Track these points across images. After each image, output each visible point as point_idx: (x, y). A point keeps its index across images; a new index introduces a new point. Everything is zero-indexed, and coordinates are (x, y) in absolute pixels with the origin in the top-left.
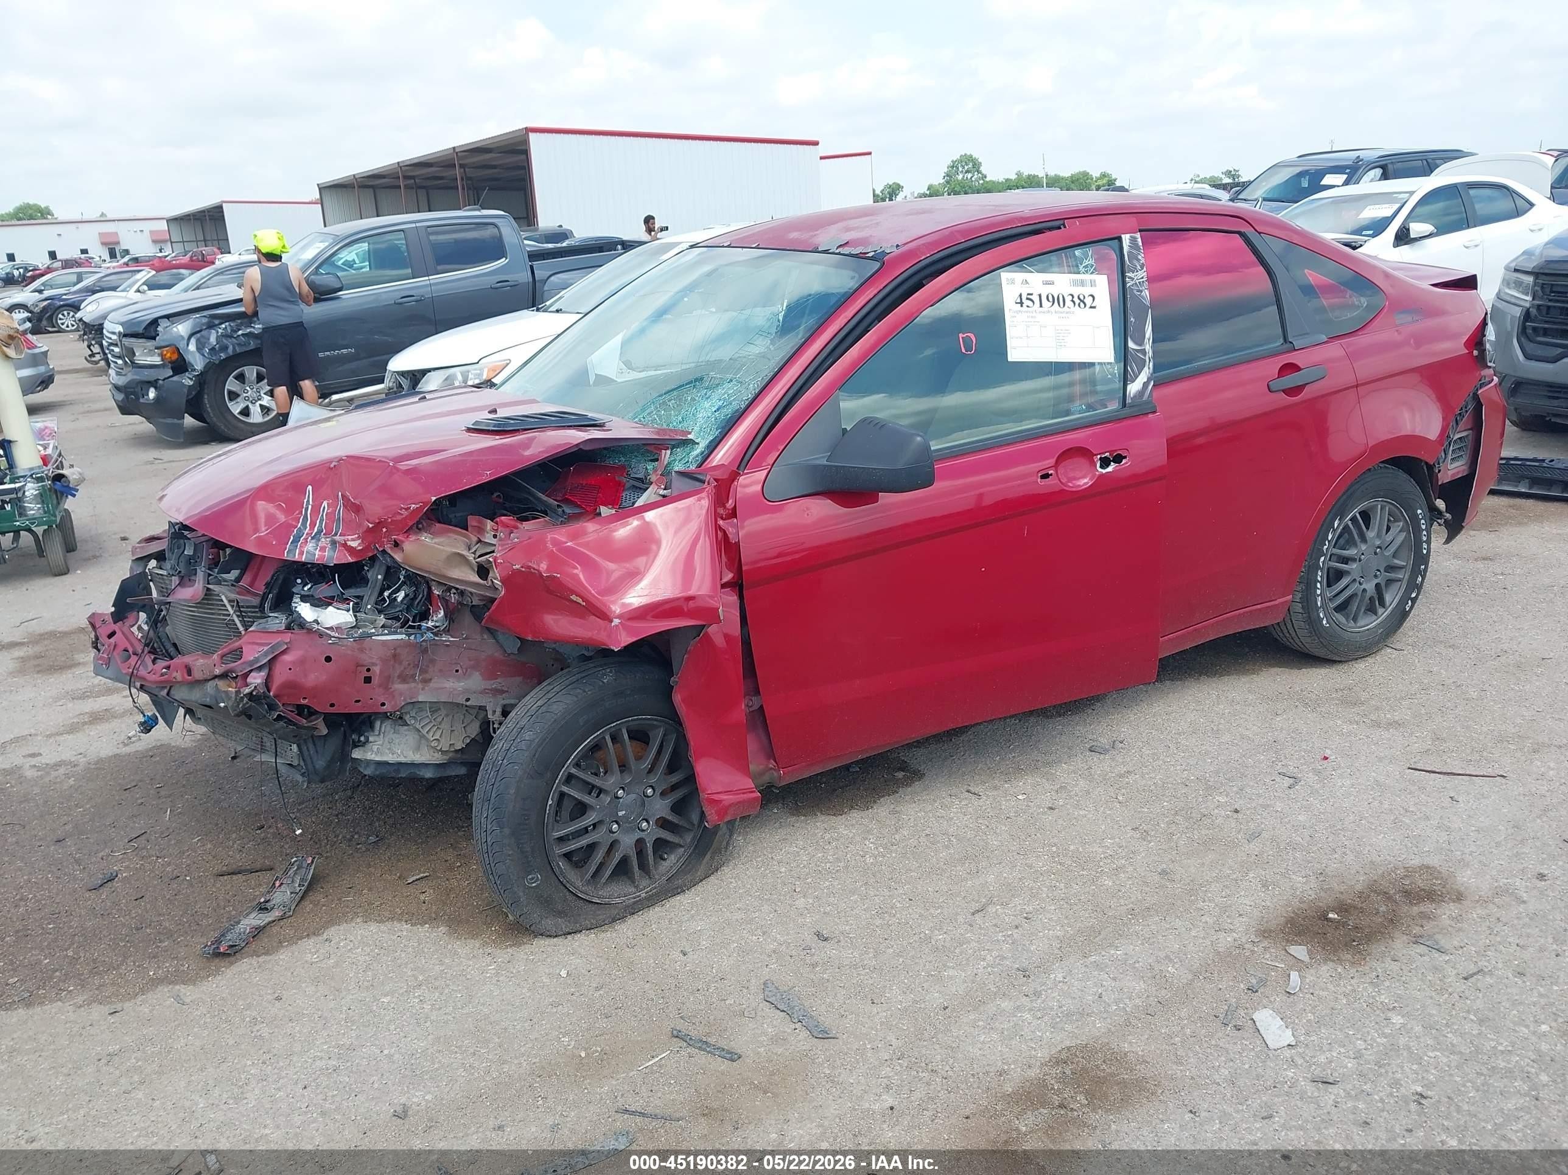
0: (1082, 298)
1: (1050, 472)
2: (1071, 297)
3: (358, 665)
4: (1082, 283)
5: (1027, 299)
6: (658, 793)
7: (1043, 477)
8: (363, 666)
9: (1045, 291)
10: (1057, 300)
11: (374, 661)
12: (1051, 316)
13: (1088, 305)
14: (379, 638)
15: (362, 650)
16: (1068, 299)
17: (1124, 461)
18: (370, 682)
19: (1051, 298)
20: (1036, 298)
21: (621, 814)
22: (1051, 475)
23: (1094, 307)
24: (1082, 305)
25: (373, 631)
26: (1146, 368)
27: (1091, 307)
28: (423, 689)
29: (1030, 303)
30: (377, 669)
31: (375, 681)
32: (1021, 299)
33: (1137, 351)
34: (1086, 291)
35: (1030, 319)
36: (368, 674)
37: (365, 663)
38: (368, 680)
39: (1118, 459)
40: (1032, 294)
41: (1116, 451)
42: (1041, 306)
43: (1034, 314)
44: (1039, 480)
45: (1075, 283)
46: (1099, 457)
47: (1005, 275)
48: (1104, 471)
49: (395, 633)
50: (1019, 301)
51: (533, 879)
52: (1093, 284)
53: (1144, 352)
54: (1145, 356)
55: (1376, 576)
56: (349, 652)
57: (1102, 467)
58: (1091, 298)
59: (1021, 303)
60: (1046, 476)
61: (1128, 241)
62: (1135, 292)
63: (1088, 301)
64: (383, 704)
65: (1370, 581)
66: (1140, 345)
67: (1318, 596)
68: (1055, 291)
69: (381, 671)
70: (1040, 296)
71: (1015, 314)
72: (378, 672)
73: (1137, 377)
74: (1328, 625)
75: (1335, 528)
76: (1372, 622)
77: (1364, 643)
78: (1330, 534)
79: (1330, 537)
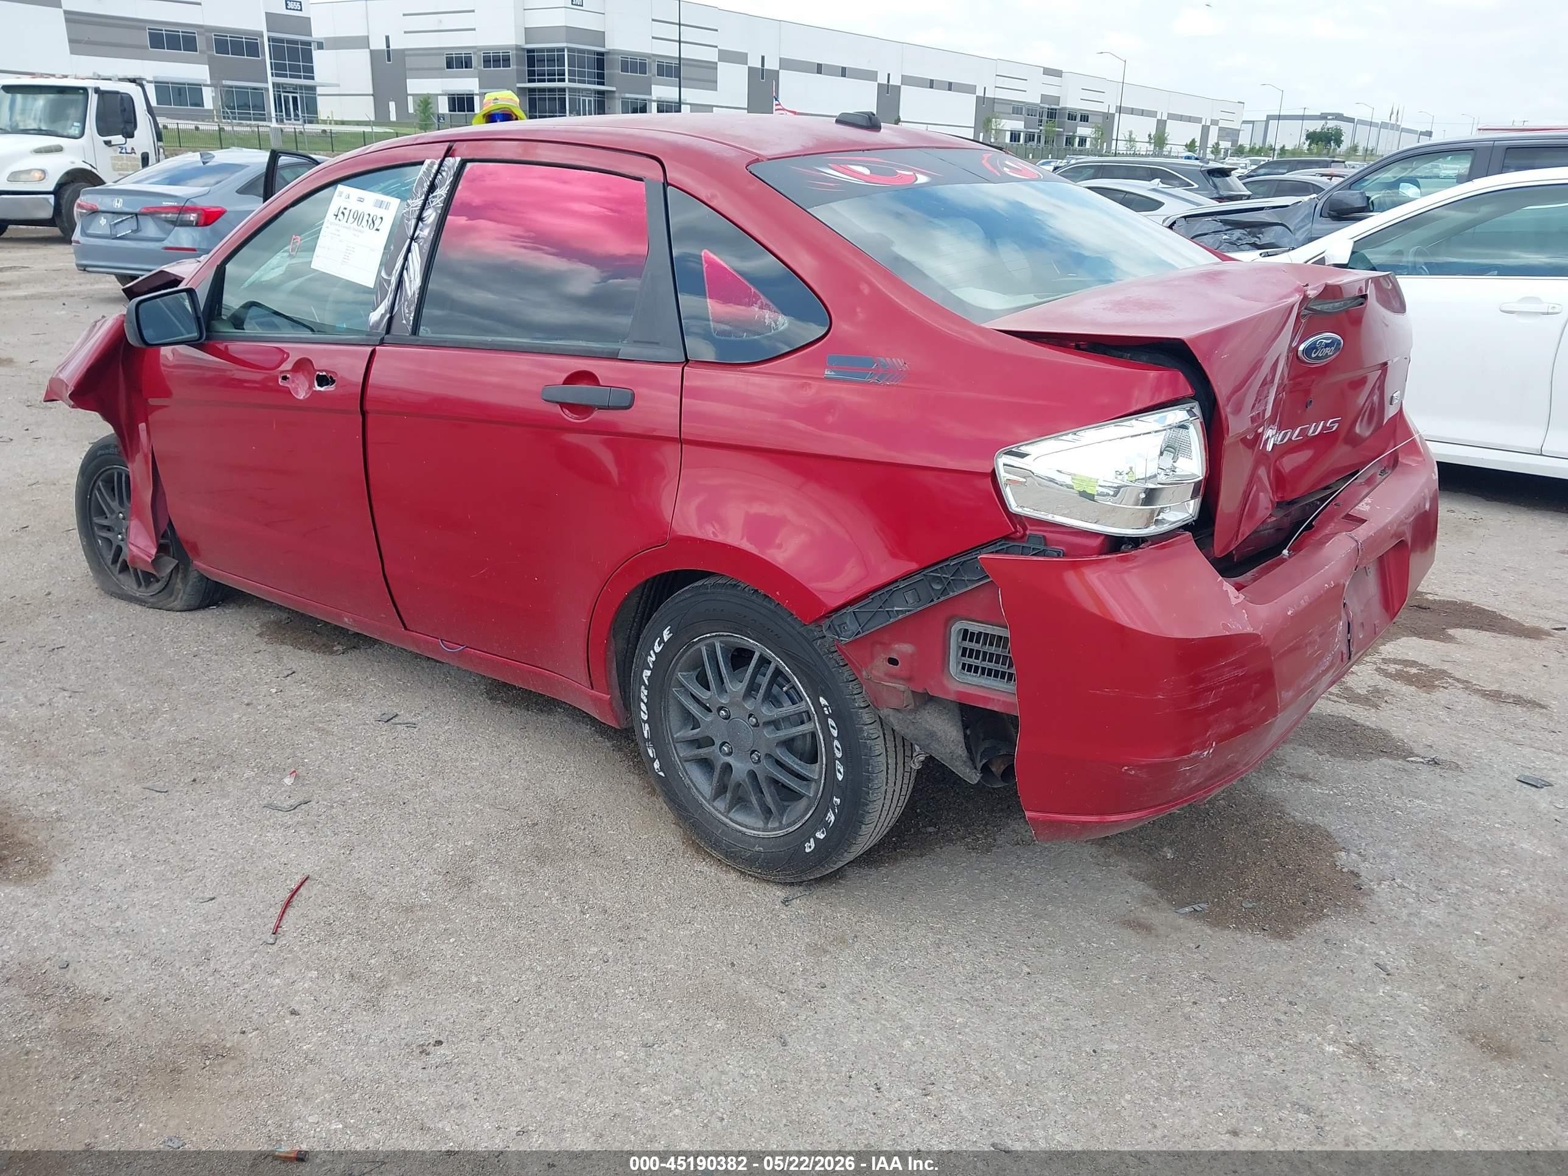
0: (375, 218)
1: (288, 376)
4: (381, 205)
5: (342, 213)
7: (283, 378)
9: (355, 207)
10: (358, 218)
12: (349, 232)
13: (376, 227)
16: (365, 219)
19: (355, 215)
20: (347, 213)
21: (123, 530)
22: (288, 378)
23: (379, 230)
24: (372, 226)
26: (387, 300)
29: (342, 217)
32: (338, 212)
35: (337, 233)
40: (346, 209)
42: (347, 221)
43: (340, 228)
44: (280, 380)
45: (376, 203)
46: (318, 373)
47: (339, 189)
48: (318, 389)
52: (387, 206)
53: (389, 282)
54: (389, 287)
55: (750, 758)
57: (319, 384)
58: (380, 221)
59: (337, 216)
61: (426, 166)
63: (377, 223)
65: (741, 759)
66: (389, 275)
68: (361, 208)
70: (350, 211)
73: (378, 306)
74: (662, 774)
75: (666, 640)
76: (754, 829)
77: (725, 844)
78: (656, 644)
79: (657, 649)
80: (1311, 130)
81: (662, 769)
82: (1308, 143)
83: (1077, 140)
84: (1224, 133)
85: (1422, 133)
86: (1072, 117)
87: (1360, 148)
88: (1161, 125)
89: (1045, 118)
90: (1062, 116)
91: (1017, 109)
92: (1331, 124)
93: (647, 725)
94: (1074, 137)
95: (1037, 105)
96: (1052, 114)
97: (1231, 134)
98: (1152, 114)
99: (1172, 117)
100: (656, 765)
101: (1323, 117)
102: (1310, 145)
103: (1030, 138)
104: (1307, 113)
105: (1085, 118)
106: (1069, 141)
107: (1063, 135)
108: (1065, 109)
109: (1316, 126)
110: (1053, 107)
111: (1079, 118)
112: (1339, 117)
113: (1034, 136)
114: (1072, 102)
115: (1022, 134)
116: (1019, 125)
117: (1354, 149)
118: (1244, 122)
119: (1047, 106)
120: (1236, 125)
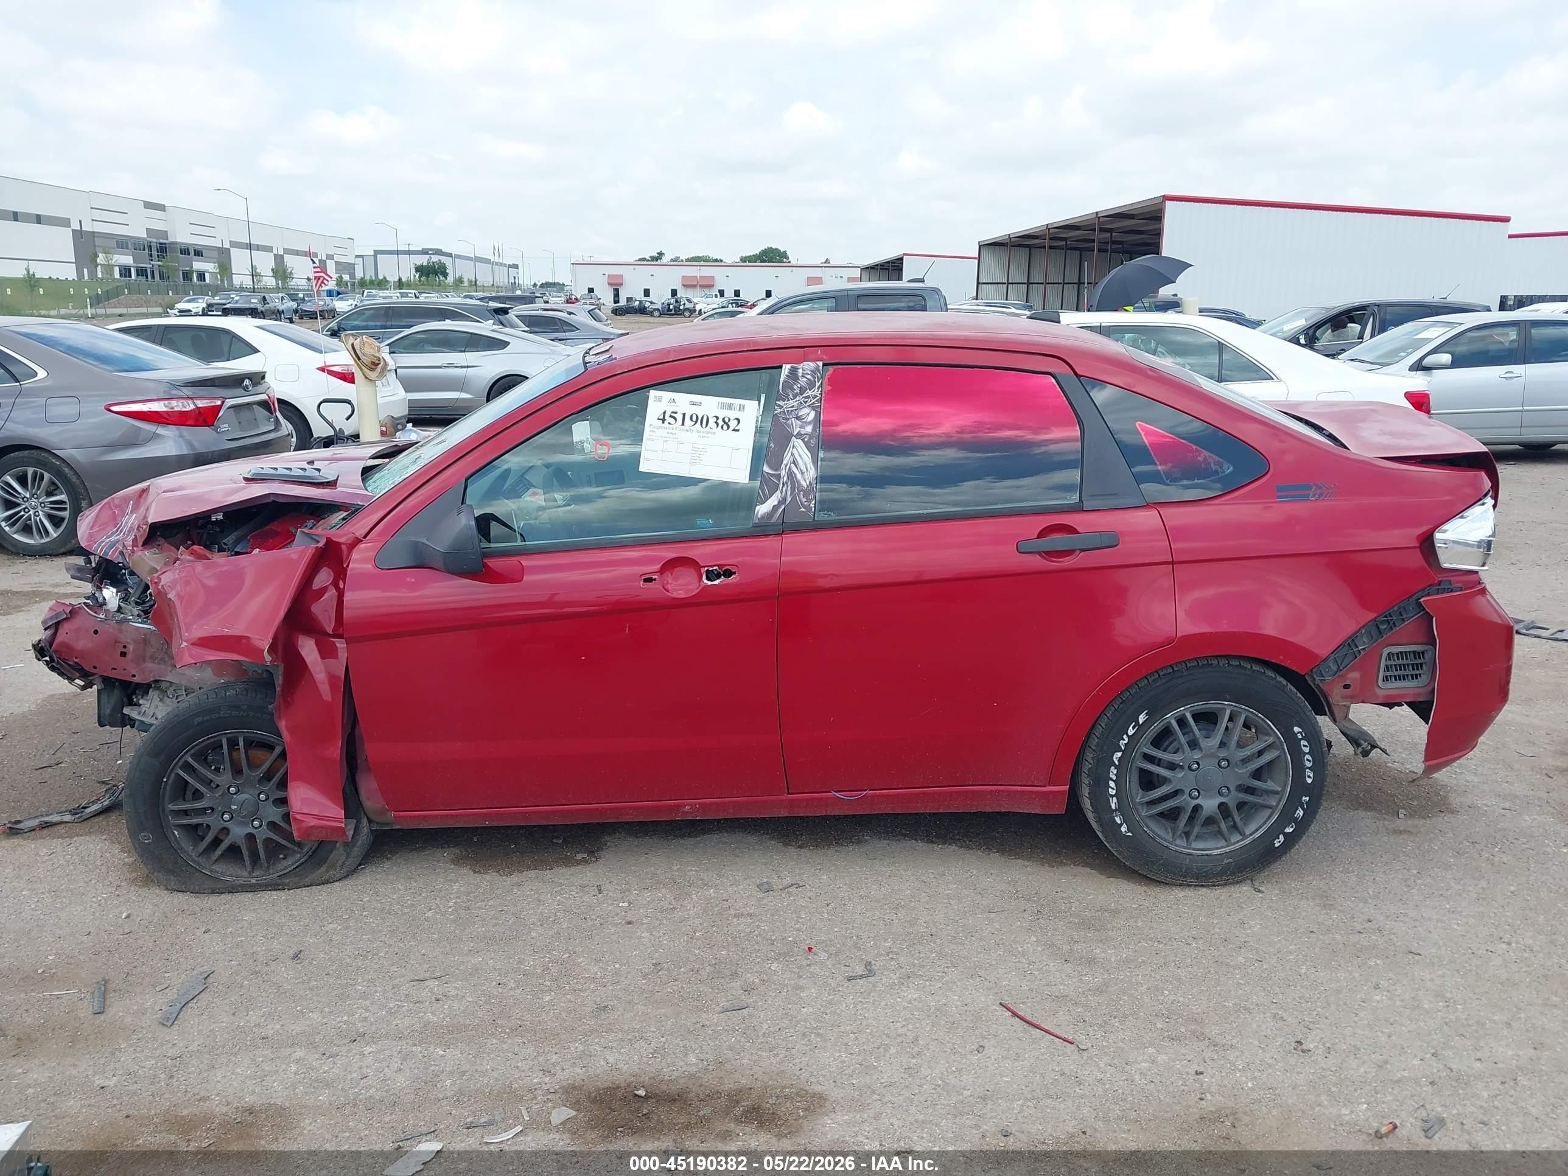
0: (727, 420)
1: (654, 577)
2: (715, 419)
3: (116, 642)
4: (731, 407)
5: (671, 416)
6: (271, 799)
7: (646, 580)
8: (119, 642)
9: (690, 411)
10: (701, 421)
11: (129, 641)
12: (692, 434)
13: (731, 428)
14: (134, 624)
15: (121, 631)
16: (712, 421)
17: (734, 576)
18: (125, 657)
19: (694, 418)
20: (679, 417)
21: (234, 807)
22: (655, 579)
23: (738, 430)
24: (725, 427)
25: (131, 617)
26: (779, 492)
27: (734, 430)
28: (171, 671)
29: (672, 421)
30: (131, 647)
31: (129, 656)
32: (664, 416)
33: (772, 475)
34: (732, 414)
35: (671, 436)
36: (124, 650)
37: (122, 641)
38: (123, 654)
39: (728, 573)
40: (676, 413)
41: (725, 565)
42: (683, 424)
43: (674, 431)
44: (642, 583)
45: (723, 406)
46: (706, 569)
47: (653, 394)
48: (709, 583)
49: (145, 623)
50: (661, 417)
51: (145, 836)
52: (741, 408)
53: (779, 477)
54: (779, 481)
55: (1220, 794)
56: (111, 630)
57: (709, 579)
58: (736, 422)
59: (664, 420)
60: (649, 580)
61: (787, 370)
62: (781, 419)
63: (733, 424)
64: (134, 676)
65: (1211, 797)
66: (776, 470)
67: (1112, 796)
68: (700, 412)
69: (133, 650)
70: (684, 415)
71: (654, 429)
72: (131, 650)
73: (767, 499)
74: (1130, 834)
75: (1141, 722)
76: (1217, 849)
77: (1196, 869)
78: (1131, 728)
79: (1131, 732)
80: (419, 264)
81: (1129, 830)
82: (417, 276)
83: (195, 275)
84: (341, 267)
85: (510, 266)
86: (185, 251)
87: (465, 280)
88: (279, 259)
89: (155, 253)
90: (173, 250)
91: (122, 243)
92: (435, 258)
93: (1115, 798)
94: (191, 272)
95: (145, 239)
96: (163, 249)
97: (350, 268)
98: (269, 249)
99: (287, 251)
100: (1124, 829)
101: (425, 252)
102: (420, 277)
103: (141, 272)
104: (412, 248)
105: (198, 253)
106: (187, 276)
107: (178, 270)
108: (175, 243)
109: (423, 260)
110: (162, 241)
111: (192, 252)
112: (438, 252)
113: (146, 271)
114: (182, 236)
115: (132, 269)
116: (127, 260)
117: (460, 281)
118: (357, 256)
119: (155, 240)
120: (351, 260)
